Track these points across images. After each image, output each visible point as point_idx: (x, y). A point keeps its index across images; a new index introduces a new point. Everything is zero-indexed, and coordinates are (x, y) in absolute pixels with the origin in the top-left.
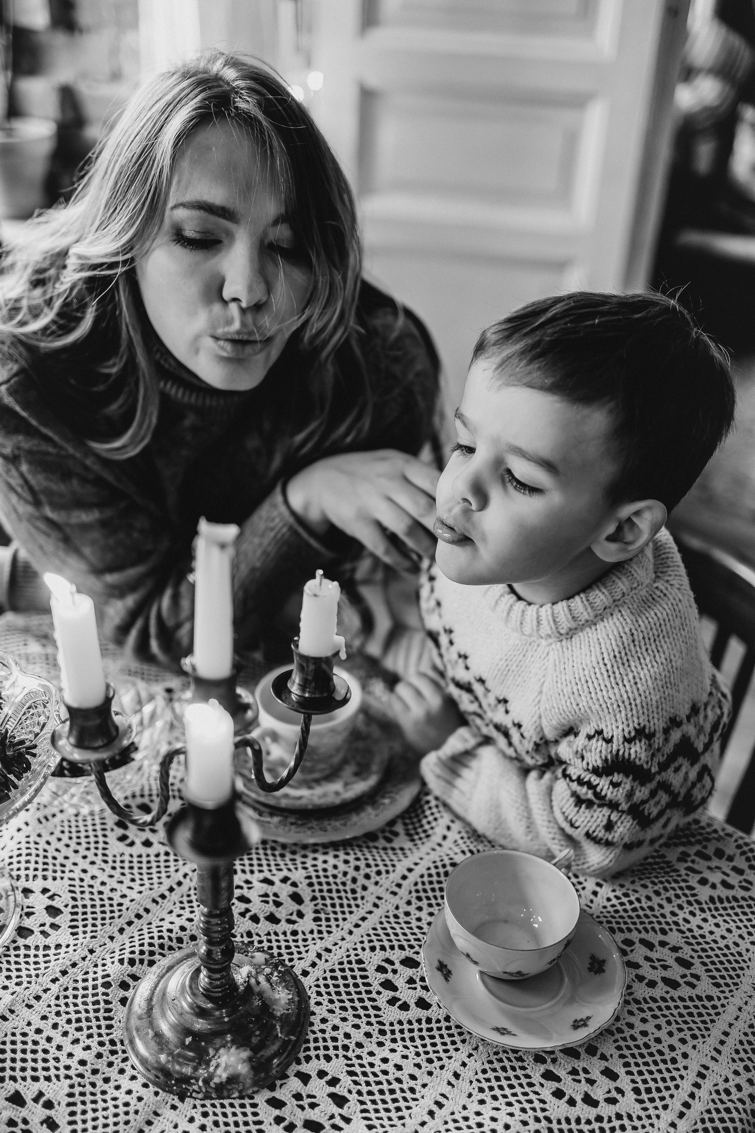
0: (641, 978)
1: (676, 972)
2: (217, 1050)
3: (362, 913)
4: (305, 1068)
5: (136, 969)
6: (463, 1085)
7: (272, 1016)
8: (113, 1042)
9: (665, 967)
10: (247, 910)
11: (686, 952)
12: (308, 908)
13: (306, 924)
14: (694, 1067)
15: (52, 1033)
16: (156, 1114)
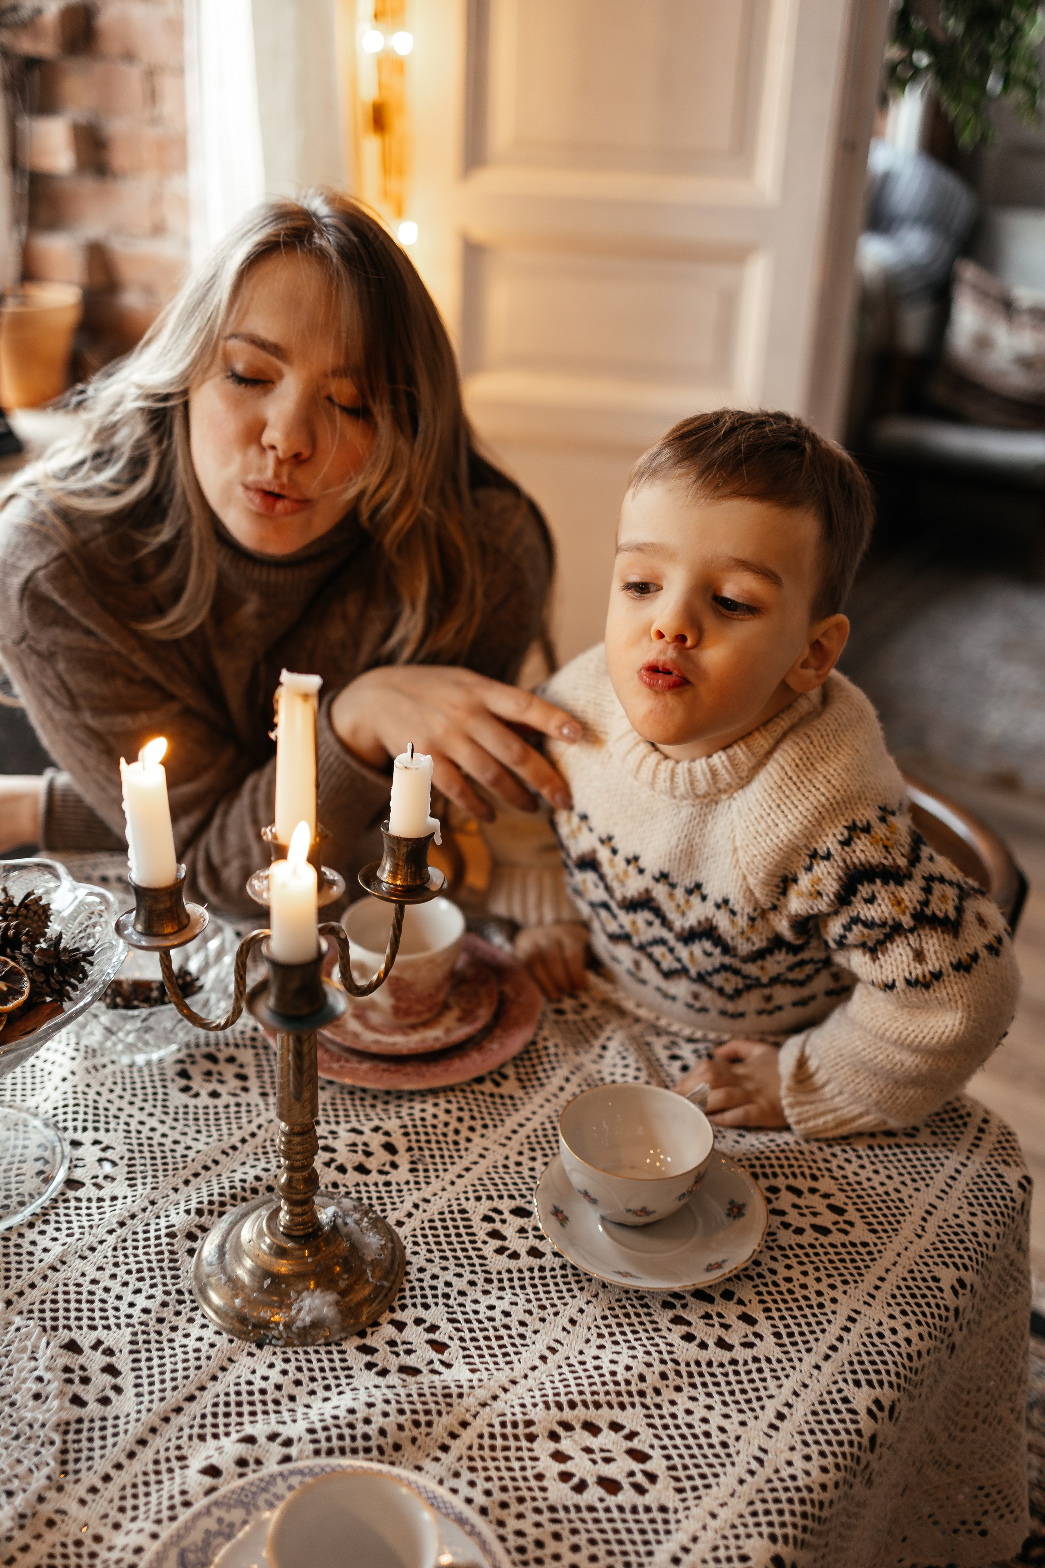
0: (786, 1225)
1: (827, 1219)
2: (299, 1293)
3: (466, 1163)
4: (399, 1316)
5: (205, 1220)
6: (580, 1331)
7: (362, 1260)
8: (179, 1292)
9: (815, 1214)
10: (333, 1160)
11: (839, 1199)
12: (403, 1159)
13: (402, 1174)
14: (844, 1310)
15: (110, 1284)
16: (231, 1360)
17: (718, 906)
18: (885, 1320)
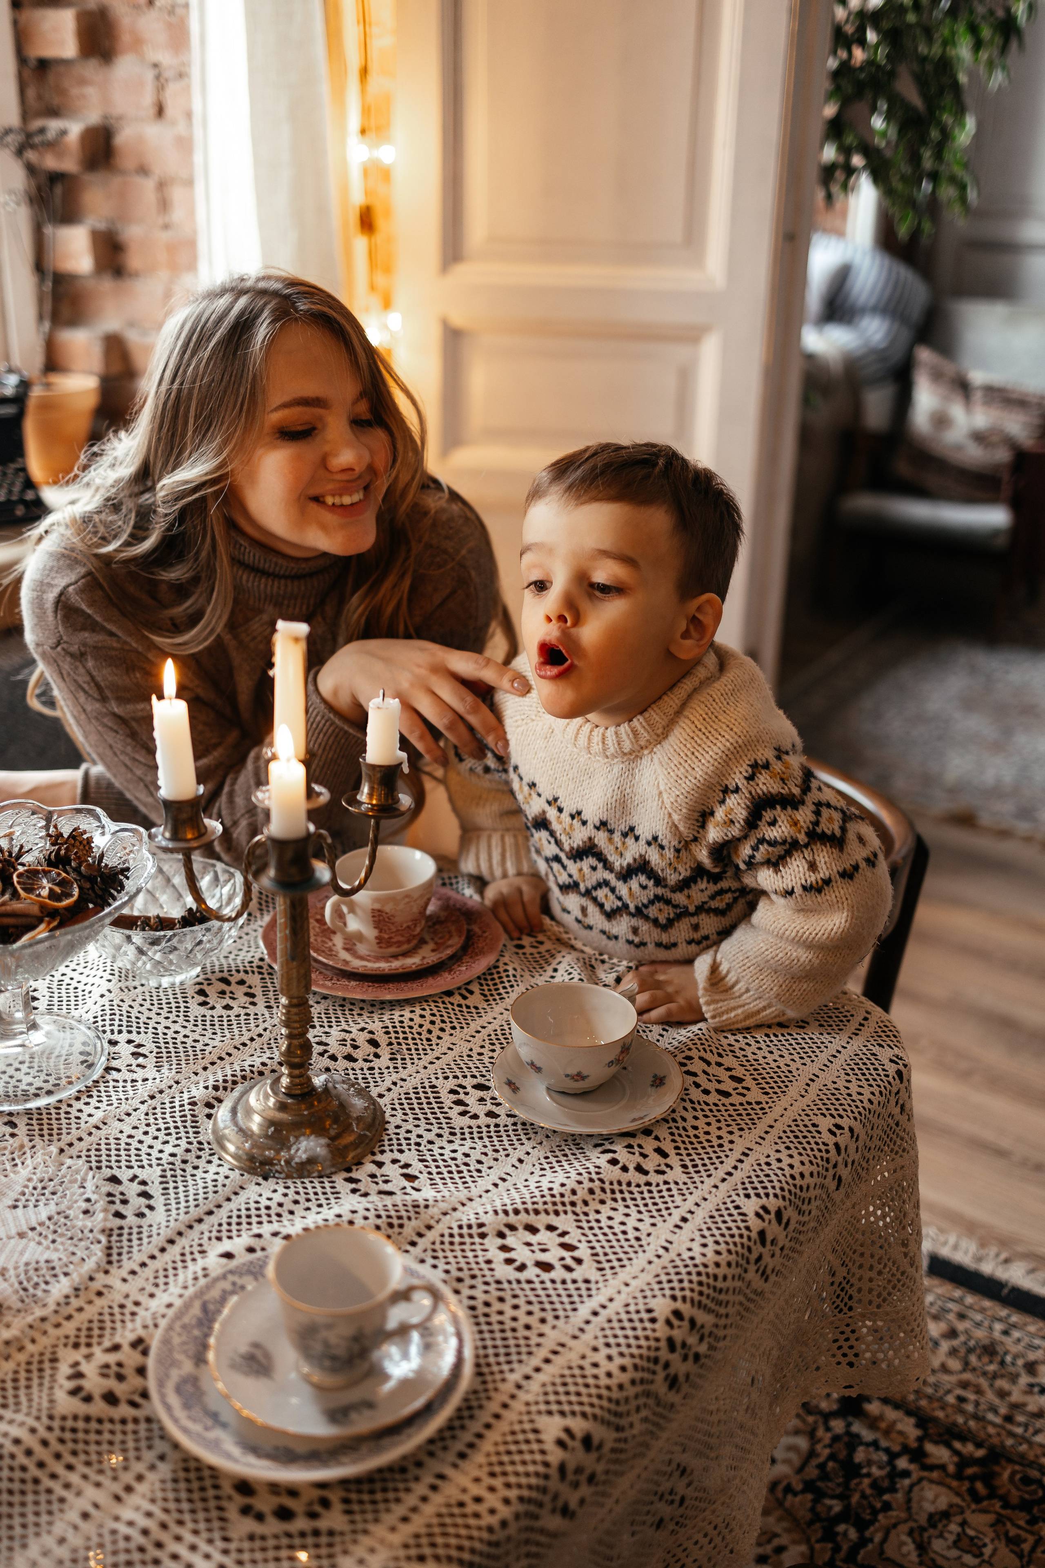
0: (698, 1086)
1: (728, 1085)
2: (297, 1138)
3: (437, 1054)
4: (379, 1158)
5: (219, 1094)
6: (527, 1167)
7: (348, 1116)
8: (200, 1143)
9: (719, 1082)
10: (326, 1051)
11: (739, 1072)
12: (385, 1052)
13: (383, 1062)
14: (739, 1148)
15: (143, 1138)
16: (242, 1188)
17: (649, 844)
18: (772, 1153)
